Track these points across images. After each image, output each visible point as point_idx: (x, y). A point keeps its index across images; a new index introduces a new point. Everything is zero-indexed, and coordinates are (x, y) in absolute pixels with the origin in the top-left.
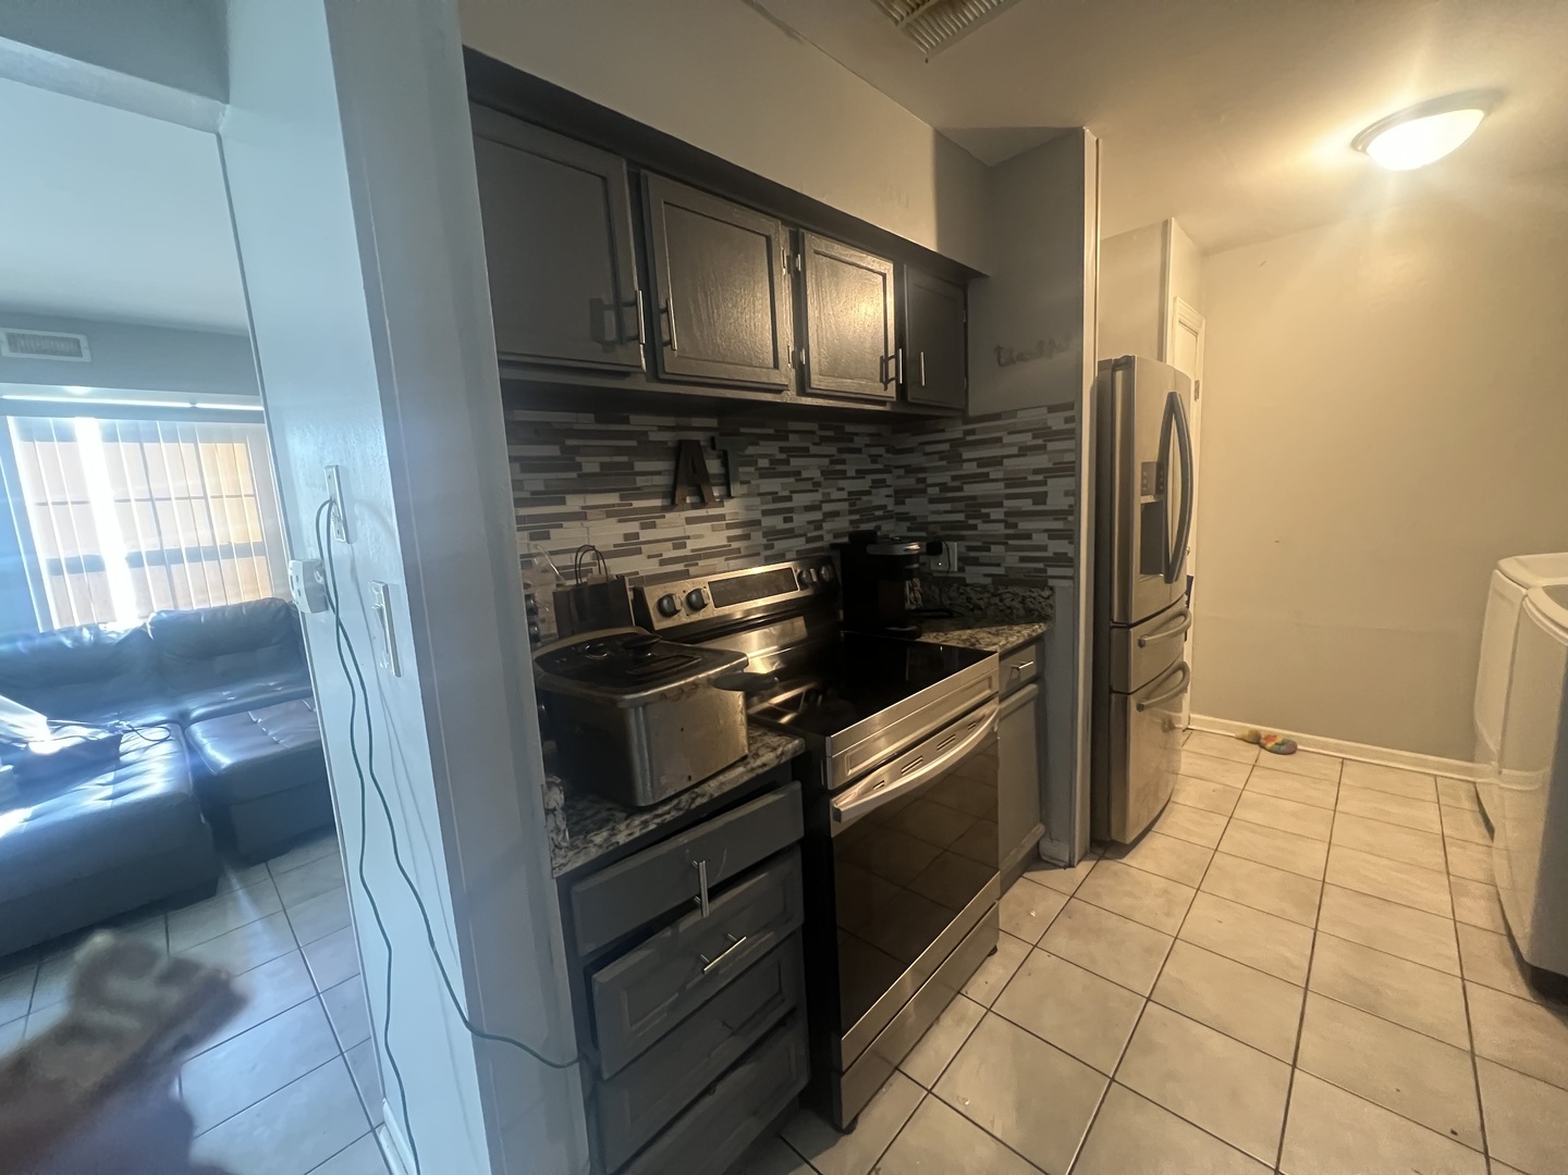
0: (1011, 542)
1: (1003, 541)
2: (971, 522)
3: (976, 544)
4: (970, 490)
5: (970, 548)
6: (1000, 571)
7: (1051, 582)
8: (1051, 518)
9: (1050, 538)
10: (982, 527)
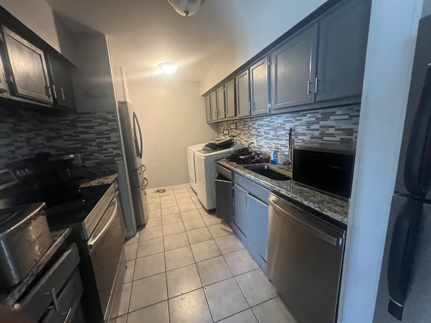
0: (101, 152)
1: (98, 152)
2: (84, 147)
3: (87, 154)
4: (82, 136)
5: (85, 155)
6: (98, 161)
7: (116, 162)
8: (113, 144)
9: (113, 149)
10: (89, 148)
